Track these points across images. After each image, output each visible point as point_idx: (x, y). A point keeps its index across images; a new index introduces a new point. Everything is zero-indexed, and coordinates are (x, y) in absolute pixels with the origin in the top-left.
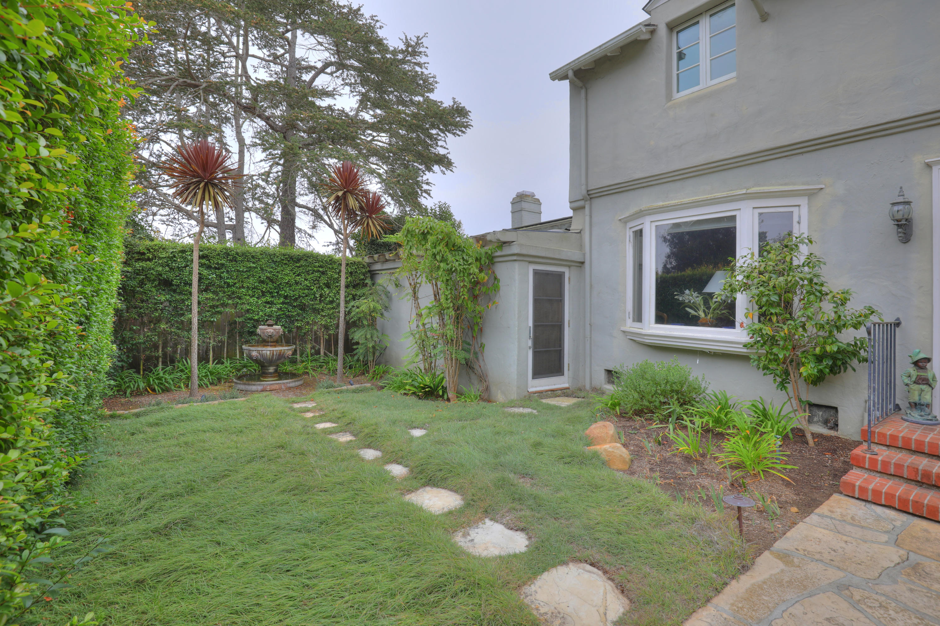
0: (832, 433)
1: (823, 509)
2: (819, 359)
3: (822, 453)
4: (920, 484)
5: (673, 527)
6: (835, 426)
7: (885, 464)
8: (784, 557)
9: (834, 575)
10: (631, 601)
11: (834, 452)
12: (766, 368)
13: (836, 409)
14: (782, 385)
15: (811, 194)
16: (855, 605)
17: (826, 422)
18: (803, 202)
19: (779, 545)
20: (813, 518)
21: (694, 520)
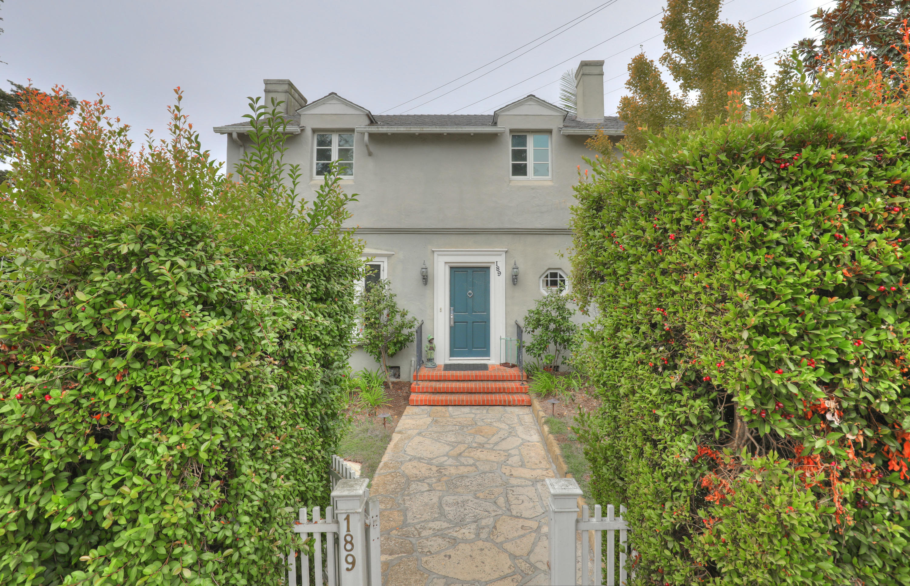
0: (398, 380)
1: (405, 413)
2: (395, 344)
3: (397, 390)
4: (433, 393)
5: (360, 436)
6: (399, 376)
7: (423, 388)
8: (400, 432)
9: (416, 431)
10: (361, 463)
11: (401, 389)
12: (371, 352)
13: (399, 367)
14: (378, 359)
15: (389, 256)
16: (424, 437)
17: (394, 375)
18: (385, 260)
19: (397, 429)
20: (403, 417)
21: (367, 430)
